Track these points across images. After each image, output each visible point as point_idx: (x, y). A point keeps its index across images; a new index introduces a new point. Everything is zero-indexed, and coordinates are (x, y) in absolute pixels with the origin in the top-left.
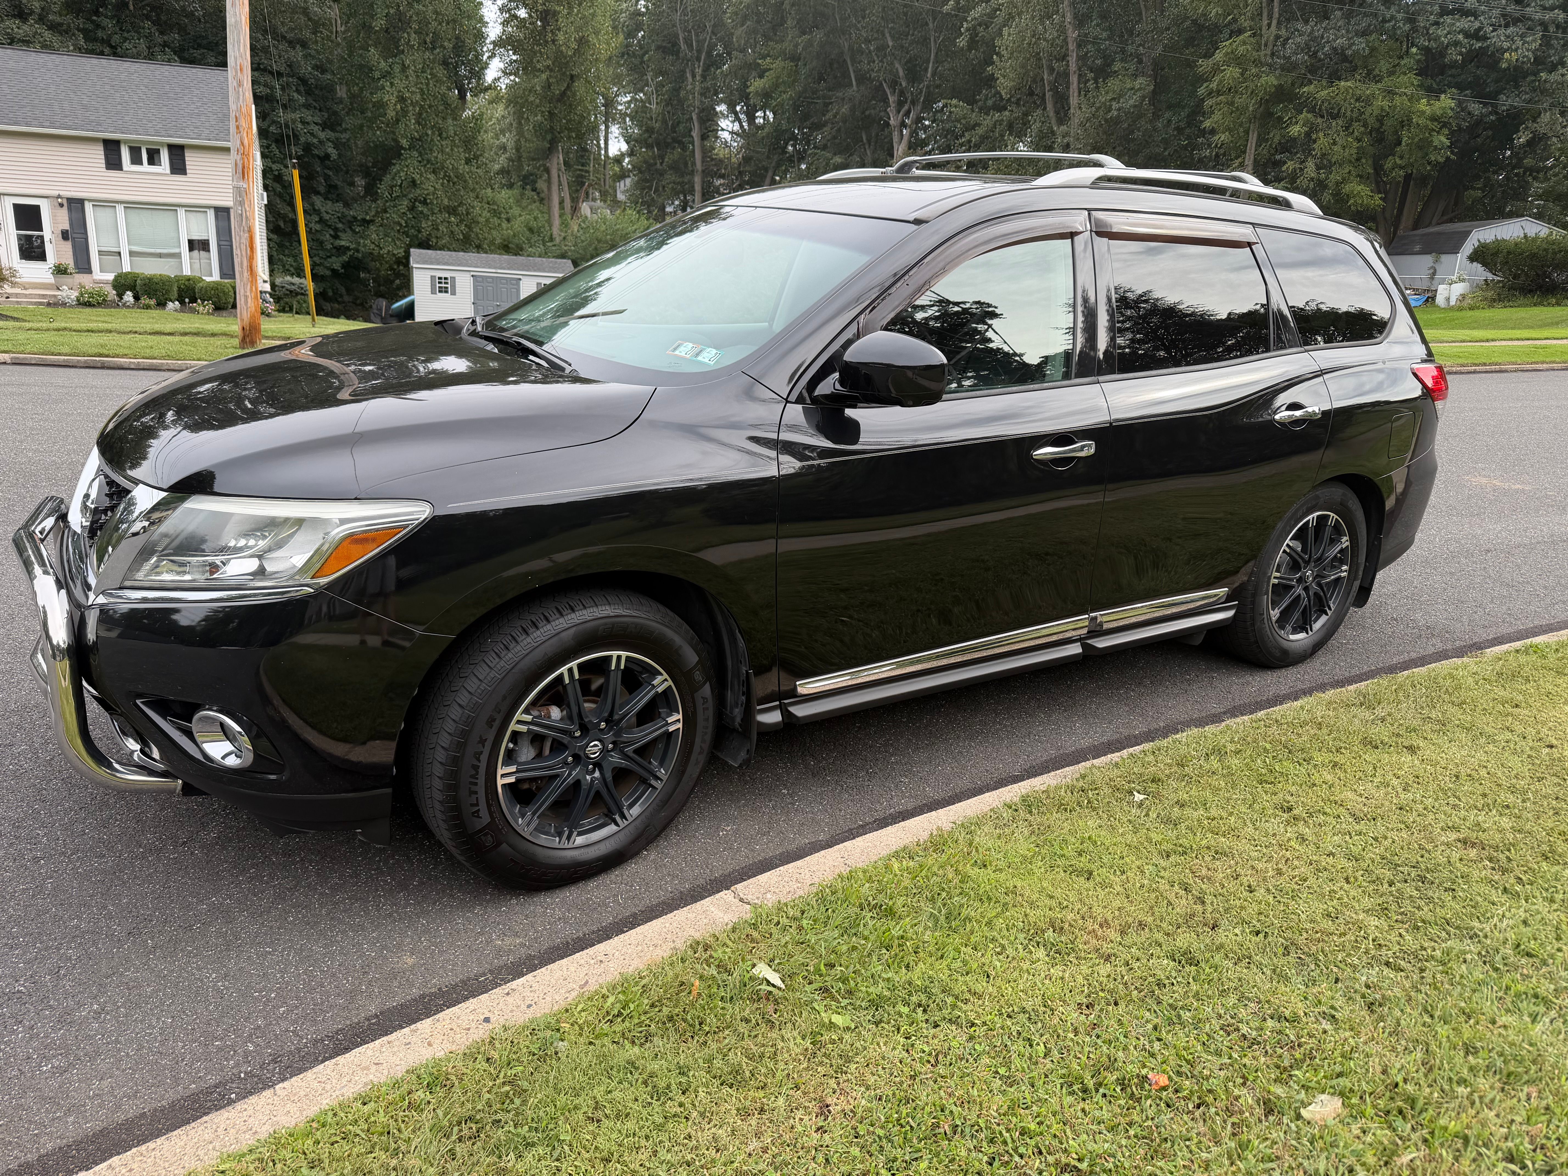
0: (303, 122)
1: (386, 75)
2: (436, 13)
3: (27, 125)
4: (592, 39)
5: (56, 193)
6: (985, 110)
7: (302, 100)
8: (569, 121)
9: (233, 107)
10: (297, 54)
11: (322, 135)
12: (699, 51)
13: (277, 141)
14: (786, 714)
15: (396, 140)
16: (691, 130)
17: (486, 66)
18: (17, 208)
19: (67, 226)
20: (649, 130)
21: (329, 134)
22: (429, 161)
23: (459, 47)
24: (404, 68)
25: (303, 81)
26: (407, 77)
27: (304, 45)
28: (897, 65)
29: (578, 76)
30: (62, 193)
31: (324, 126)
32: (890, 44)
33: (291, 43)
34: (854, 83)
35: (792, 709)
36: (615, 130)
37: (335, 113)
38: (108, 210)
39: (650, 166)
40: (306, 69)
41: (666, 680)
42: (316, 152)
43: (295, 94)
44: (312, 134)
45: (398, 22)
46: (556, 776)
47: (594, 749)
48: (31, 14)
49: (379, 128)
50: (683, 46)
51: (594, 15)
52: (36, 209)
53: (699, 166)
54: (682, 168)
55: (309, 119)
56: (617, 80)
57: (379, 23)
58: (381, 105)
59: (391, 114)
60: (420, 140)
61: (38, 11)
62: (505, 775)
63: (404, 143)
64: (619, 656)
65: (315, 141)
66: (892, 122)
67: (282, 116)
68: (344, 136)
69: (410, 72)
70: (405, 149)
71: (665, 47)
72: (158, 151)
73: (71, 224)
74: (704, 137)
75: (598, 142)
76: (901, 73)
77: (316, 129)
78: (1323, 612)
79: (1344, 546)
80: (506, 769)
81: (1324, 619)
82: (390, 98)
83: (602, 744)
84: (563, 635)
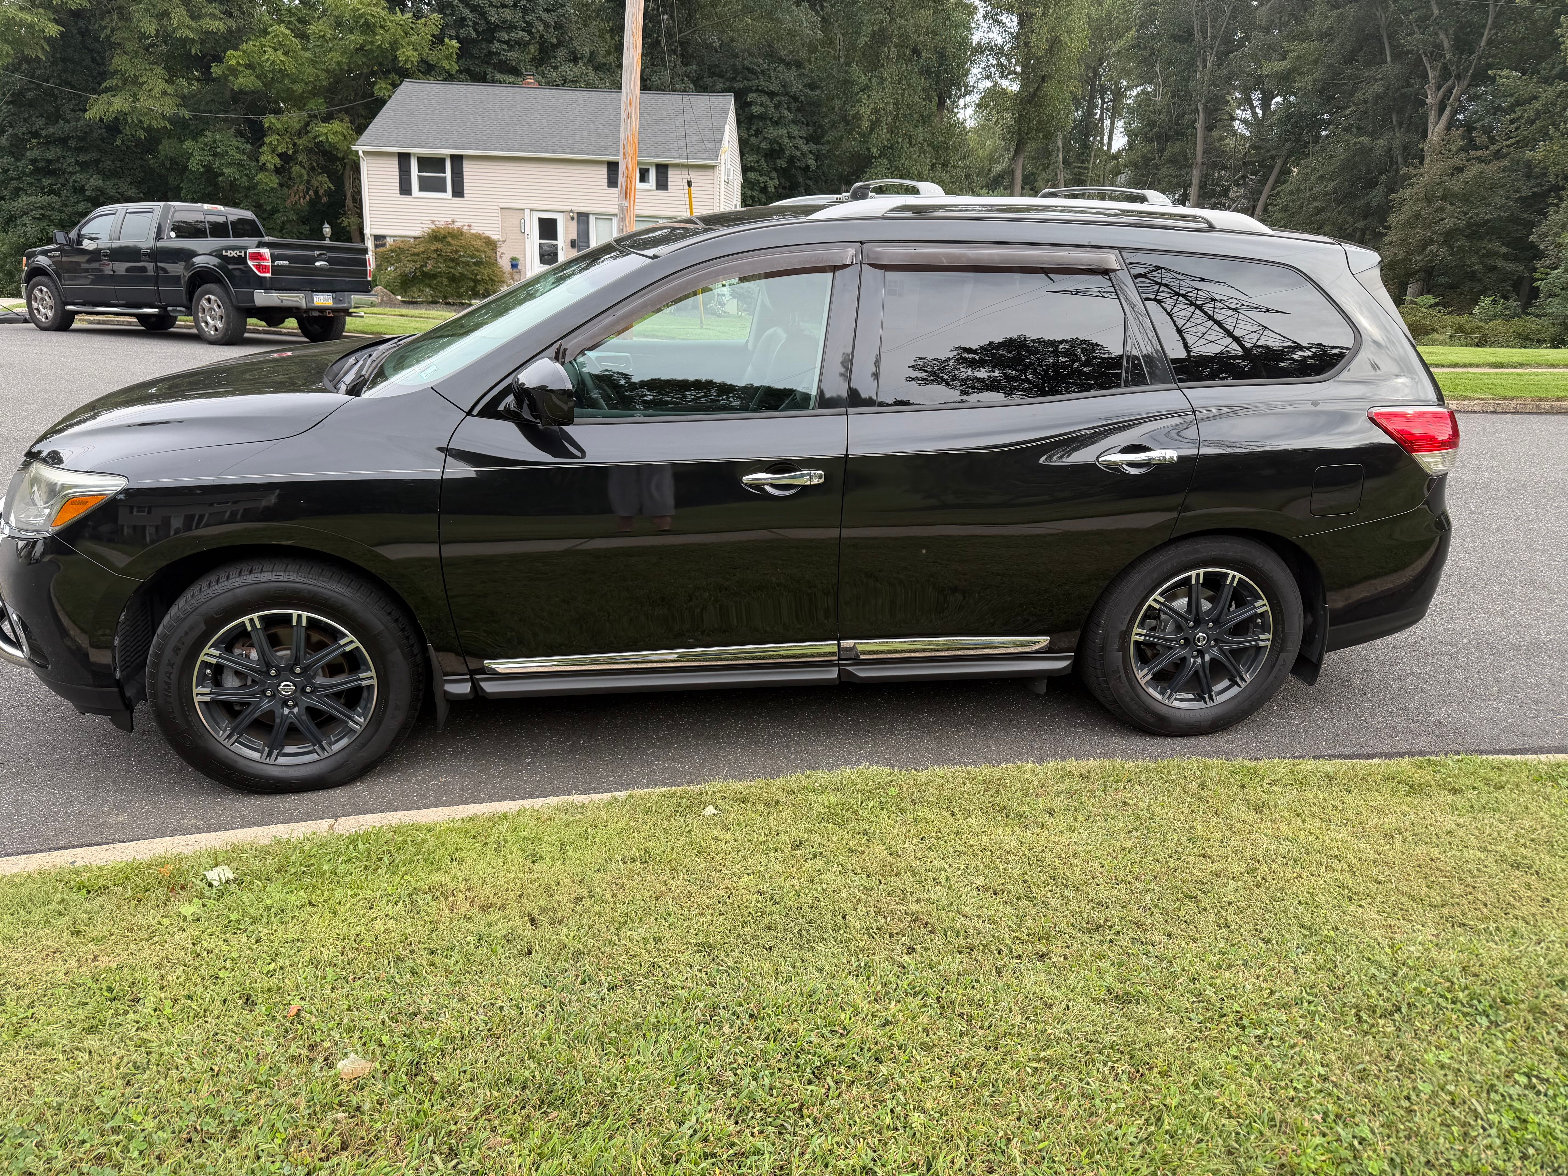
0: (790, 137)
1: (865, 88)
2: (916, 25)
3: (554, 152)
4: (1065, 38)
5: (569, 208)
6: (1547, 81)
7: (791, 116)
8: (1039, 122)
9: (622, 136)
10: (791, 75)
11: (805, 148)
12: (1214, 37)
13: (766, 156)
14: (475, 687)
15: (868, 149)
16: (1195, 121)
17: (966, 72)
18: (542, 221)
19: (575, 237)
20: (1152, 124)
21: (813, 146)
22: (897, 168)
23: (942, 56)
24: (882, 80)
25: (795, 99)
26: (884, 89)
27: (799, 65)
28: (1442, 36)
29: (1051, 77)
30: (574, 209)
31: (808, 140)
32: (1436, 12)
33: (788, 65)
34: (1389, 59)
35: (482, 684)
36: (1120, 124)
37: (820, 126)
38: (607, 223)
39: (1146, 160)
40: (797, 87)
41: (352, 642)
42: (798, 164)
43: (786, 113)
44: (797, 148)
45: (880, 38)
46: (248, 704)
47: (286, 688)
48: (581, 58)
49: (855, 139)
50: (1197, 35)
51: (1069, 14)
52: (554, 222)
53: (1199, 159)
54: (1182, 162)
55: (796, 133)
56: (1128, 74)
57: (862, 41)
58: (857, 117)
59: (866, 124)
60: (891, 148)
61: (587, 55)
62: (201, 694)
63: (875, 151)
64: (300, 616)
65: (798, 154)
66: (1429, 100)
67: (772, 132)
68: (825, 149)
69: (887, 83)
70: (875, 158)
71: (1180, 36)
72: (647, 170)
73: (578, 235)
74: (1209, 128)
75: (1102, 139)
76: (1446, 44)
77: (800, 142)
78: (1234, 683)
79: (1259, 611)
80: (200, 690)
81: (1235, 690)
82: (865, 111)
83: (295, 685)
84: (238, 590)
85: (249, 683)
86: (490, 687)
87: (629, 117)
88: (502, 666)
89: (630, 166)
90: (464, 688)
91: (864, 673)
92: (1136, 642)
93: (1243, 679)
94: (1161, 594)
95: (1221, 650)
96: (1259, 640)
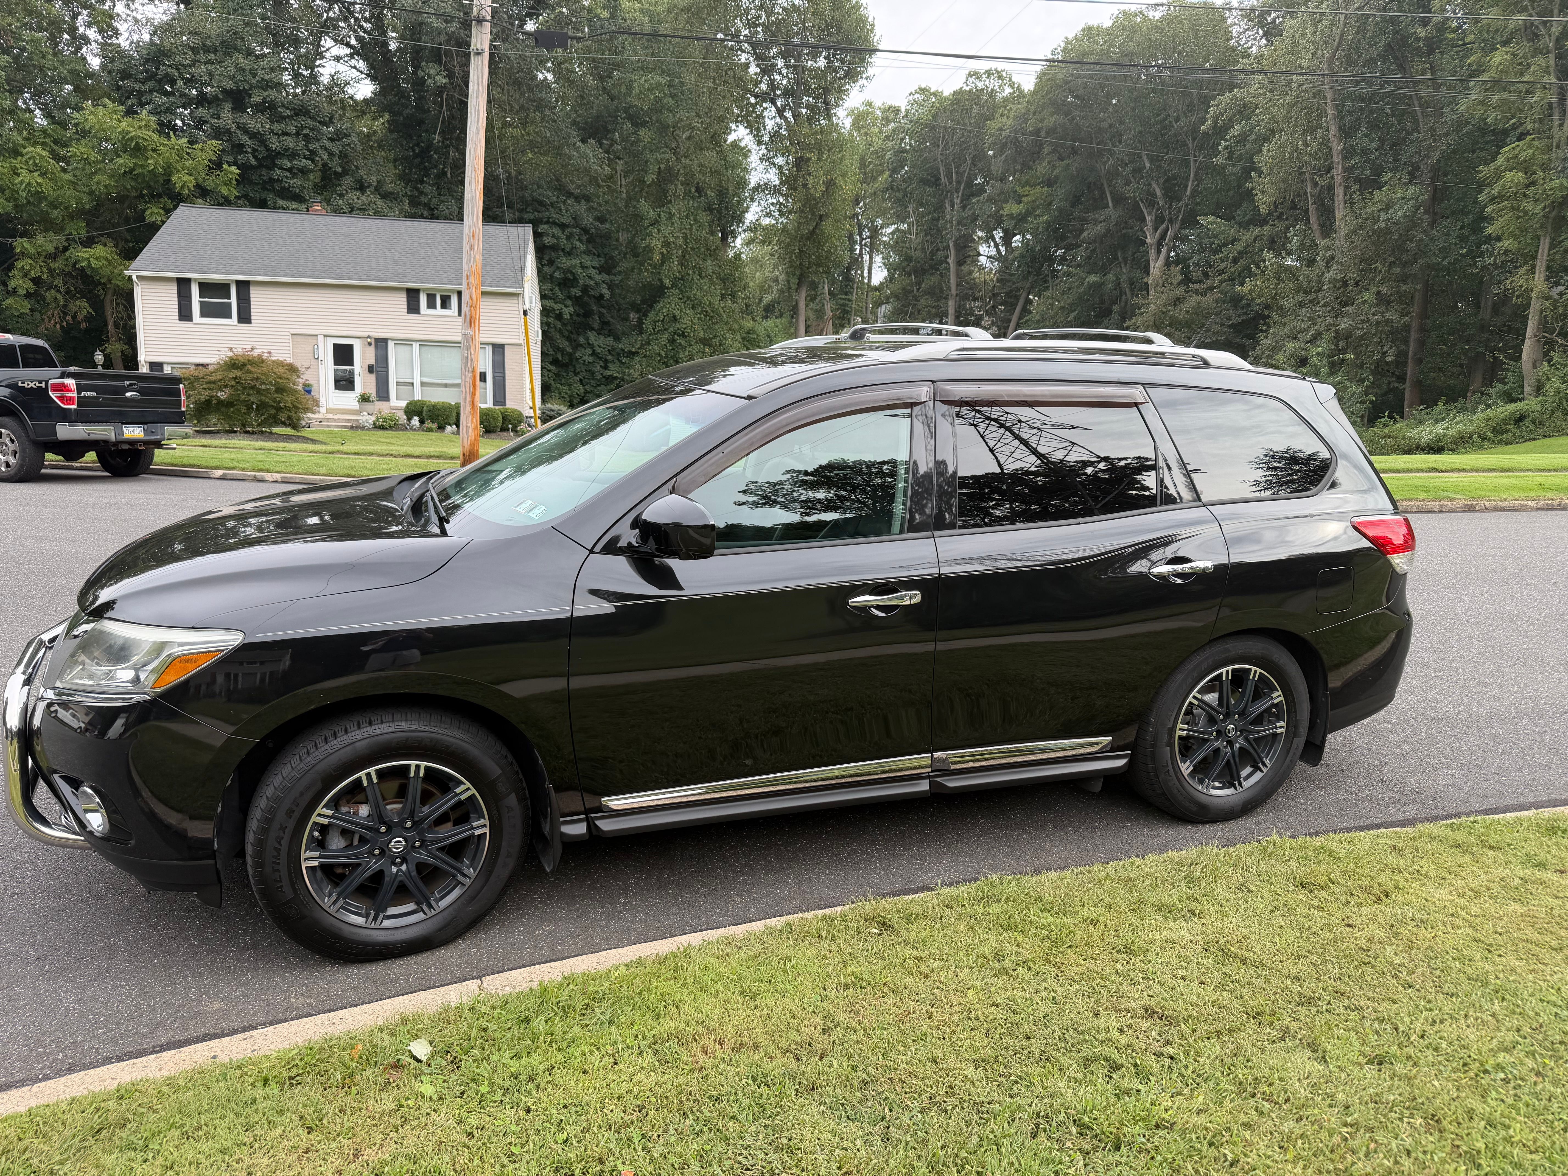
0: (583, 267)
1: (655, 223)
2: (701, 165)
3: (349, 279)
4: (840, 181)
5: (366, 334)
6: (1245, 225)
7: (583, 248)
8: (818, 257)
9: (465, 267)
10: (582, 208)
11: (598, 278)
12: (959, 183)
13: (559, 285)
14: (592, 826)
15: (660, 280)
16: (947, 257)
17: (747, 210)
18: (336, 346)
19: (373, 362)
20: (908, 259)
21: (605, 277)
22: (689, 298)
23: (722, 194)
24: (671, 216)
25: (585, 231)
26: (673, 224)
27: (588, 199)
28: (1154, 185)
29: (827, 216)
30: (371, 334)
31: (601, 270)
32: (1148, 165)
33: (577, 199)
34: (1110, 204)
35: (598, 823)
36: (878, 259)
37: (612, 258)
38: (407, 348)
39: (906, 292)
40: (588, 220)
41: (468, 789)
42: (592, 293)
43: (578, 243)
44: (590, 277)
45: (666, 176)
46: (359, 865)
47: (397, 845)
48: (368, 187)
49: (647, 270)
50: (943, 179)
51: (841, 159)
52: (350, 348)
53: (954, 291)
54: (939, 294)
55: (589, 263)
56: (882, 213)
57: (650, 178)
58: (649, 250)
59: (657, 257)
60: (682, 279)
61: (375, 184)
62: (309, 859)
63: (667, 282)
64: (417, 766)
65: (592, 283)
66: (1149, 240)
67: (565, 262)
68: (617, 279)
69: (676, 219)
70: (668, 288)
71: (928, 180)
72: (449, 297)
73: (376, 360)
74: (960, 263)
75: (862, 272)
76: (1158, 193)
77: (593, 272)
78: (1256, 768)
79: (1276, 701)
80: (309, 854)
81: (1258, 775)
82: (656, 243)
83: (406, 840)
84: (358, 744)
85: (356, 842)
86: (606, 825)
87: (472, 248)
88: (617, 802)
89: (474, 296)
90: (579, 829)
91: (953, 783)
92: (1180, 738)
93: (1264, 765)
94: (1198, 692)
95: (1246, 739)
96: (1276, 727)
